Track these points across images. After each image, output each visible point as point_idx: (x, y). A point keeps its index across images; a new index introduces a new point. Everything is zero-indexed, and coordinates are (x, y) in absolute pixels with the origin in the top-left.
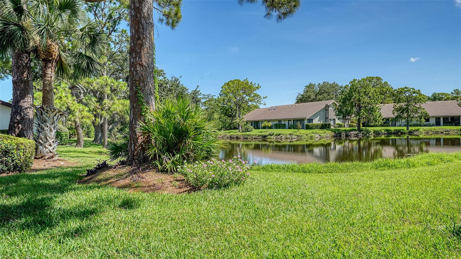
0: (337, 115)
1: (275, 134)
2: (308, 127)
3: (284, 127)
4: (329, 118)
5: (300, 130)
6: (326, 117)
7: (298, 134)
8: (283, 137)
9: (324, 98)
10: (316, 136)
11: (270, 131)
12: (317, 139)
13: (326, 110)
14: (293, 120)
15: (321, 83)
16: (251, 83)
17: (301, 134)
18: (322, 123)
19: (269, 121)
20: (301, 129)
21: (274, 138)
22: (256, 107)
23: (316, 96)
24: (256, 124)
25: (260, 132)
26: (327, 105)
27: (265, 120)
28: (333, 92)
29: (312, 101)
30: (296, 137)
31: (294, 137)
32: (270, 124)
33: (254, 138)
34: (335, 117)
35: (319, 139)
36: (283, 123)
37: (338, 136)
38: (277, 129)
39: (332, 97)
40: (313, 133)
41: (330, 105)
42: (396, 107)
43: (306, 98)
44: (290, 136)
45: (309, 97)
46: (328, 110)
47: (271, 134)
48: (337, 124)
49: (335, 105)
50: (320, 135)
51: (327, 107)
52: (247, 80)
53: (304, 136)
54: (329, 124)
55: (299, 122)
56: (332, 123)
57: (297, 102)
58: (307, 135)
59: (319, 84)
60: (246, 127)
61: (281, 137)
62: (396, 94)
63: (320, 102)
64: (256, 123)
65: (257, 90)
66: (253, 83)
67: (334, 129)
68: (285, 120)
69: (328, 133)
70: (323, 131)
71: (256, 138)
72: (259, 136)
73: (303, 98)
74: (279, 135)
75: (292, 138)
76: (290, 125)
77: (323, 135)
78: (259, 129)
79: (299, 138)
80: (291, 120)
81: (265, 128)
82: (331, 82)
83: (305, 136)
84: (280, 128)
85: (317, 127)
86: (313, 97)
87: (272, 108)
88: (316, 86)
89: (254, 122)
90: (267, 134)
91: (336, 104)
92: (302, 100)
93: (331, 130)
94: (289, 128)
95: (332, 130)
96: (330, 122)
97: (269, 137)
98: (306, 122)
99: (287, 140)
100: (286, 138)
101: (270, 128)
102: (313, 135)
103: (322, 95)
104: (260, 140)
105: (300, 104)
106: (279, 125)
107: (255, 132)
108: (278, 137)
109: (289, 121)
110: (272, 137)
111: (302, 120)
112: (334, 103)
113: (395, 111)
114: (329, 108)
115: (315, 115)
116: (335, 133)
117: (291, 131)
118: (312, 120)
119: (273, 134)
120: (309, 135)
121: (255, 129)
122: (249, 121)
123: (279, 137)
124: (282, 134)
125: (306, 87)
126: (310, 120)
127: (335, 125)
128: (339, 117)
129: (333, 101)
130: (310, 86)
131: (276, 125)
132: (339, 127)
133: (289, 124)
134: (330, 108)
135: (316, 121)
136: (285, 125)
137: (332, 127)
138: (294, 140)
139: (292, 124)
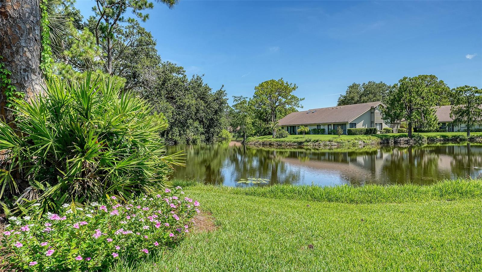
0: (384, 119)
1: (312, 140)
2: (350, 133)
3: (323, 132)
4: (375, 122)
5: (340, 136)
6: (371, 122)
7: (338, 140)
8: (322, 144)
9: (369, 100)
10: (360, 142)
11: (307, 137)
12: (360, 147)
13: (372, 113)
14: (334, 125)
15: (367, 83)
16: (287, 83)
17: (342, 140)
18: (366, 128)
19: (306, 126)
20: (343, 134)
21: (311, 144)
22: (293, 110)
23: (360, 98)
24: (292, 130)
25: (296, 138)
26: (373, 108)
27: (302, 125)
28: (380, 92)
29: (355, 103)
30: (336, 144)
31: (334, 143)
32: (307, 129)
33: (289, 145)
34: (382, 121)
35: (362, 146)
36: (322, 127)
37: (385, 143)
38: (315, 134)
39: (378, 98)
40: (356, 139)
41: (376, 107)
42: (454, 110)
43: (349, 100)
44: (329, 143)
45: (352, 99)
46: (374, 113)
47: (308, 140)
48: (384, 129)
49: (381, 108)
50: (364, 142)
51: (373, 109)
52: (282, 80)
53: (345, 143)
54: (375, 129)
55: (340, 127)
56: (378, 128)
57: (339, 105)
58: (349, 142)
59: (364, 84)
60: (280, 132)
61: (319, 143)
62: (454, 95)
63: (364, 104)
64: (292, 128)
65: (293, 91)
66: (289, 83)
67: (381, 134)
68: (324, 124)
69: (373, 139)
70: (367, 137)
71: (291, 145)
72: (295, 142)
73: (345, 100)
74: (317, 141)
75: (332, 145)
76: (330, 130)
77: (368, 141)
78: (296, 134)
79: (340, 144)
80: (331, 125)
81: (301, 133)
82: (377, 82)
83: (347, 143)
84: (318, 134)
85: (361, 132)
86: (356, 99)
87: (310, 111)
88: (361, 86)
89: (291, 127)
90: (304, 140)
91: (383, 107)
92: (344, 102)
93: (376, 136)
94: (329, 134)
95: (378, 136)
96: (376, 127)
97: (305, 144)
98: (348, 127)
99: (326, 147)
100: (325, 145)
101: (306, 133)
102: (356, 141)
103: (367, 96)
104: (294, 147)
105: (342, 107)
106: (318, 130)
107: (291, 138)
108: (315, 144)
109: (328, 125)
110: (309, 144)
111: (343, 125)
112: (380, 105)
113: (453, 114)
114: (374, 111)
115: (359, 119)
116: (382, 139)
117: (330, 137)
118: (355, 124)
119: (310, 141)
120: (352, 142)
121: (291, 134)
122: (285, 126)
123: (317, 144)
124: (321, 140)
125: (349, 87)
126: (353, 125)
127: (382, 130)
128: (386, 121)
129: (379, 103)
130: (354, 87)
131: (314, 130)
132: (386, 133)
133: (328, 129)
134: (376, 111)
135: (360, 126)
136: (324, 130)
137: (378, 133)
138: (334, 147)
139: (332, 128)
